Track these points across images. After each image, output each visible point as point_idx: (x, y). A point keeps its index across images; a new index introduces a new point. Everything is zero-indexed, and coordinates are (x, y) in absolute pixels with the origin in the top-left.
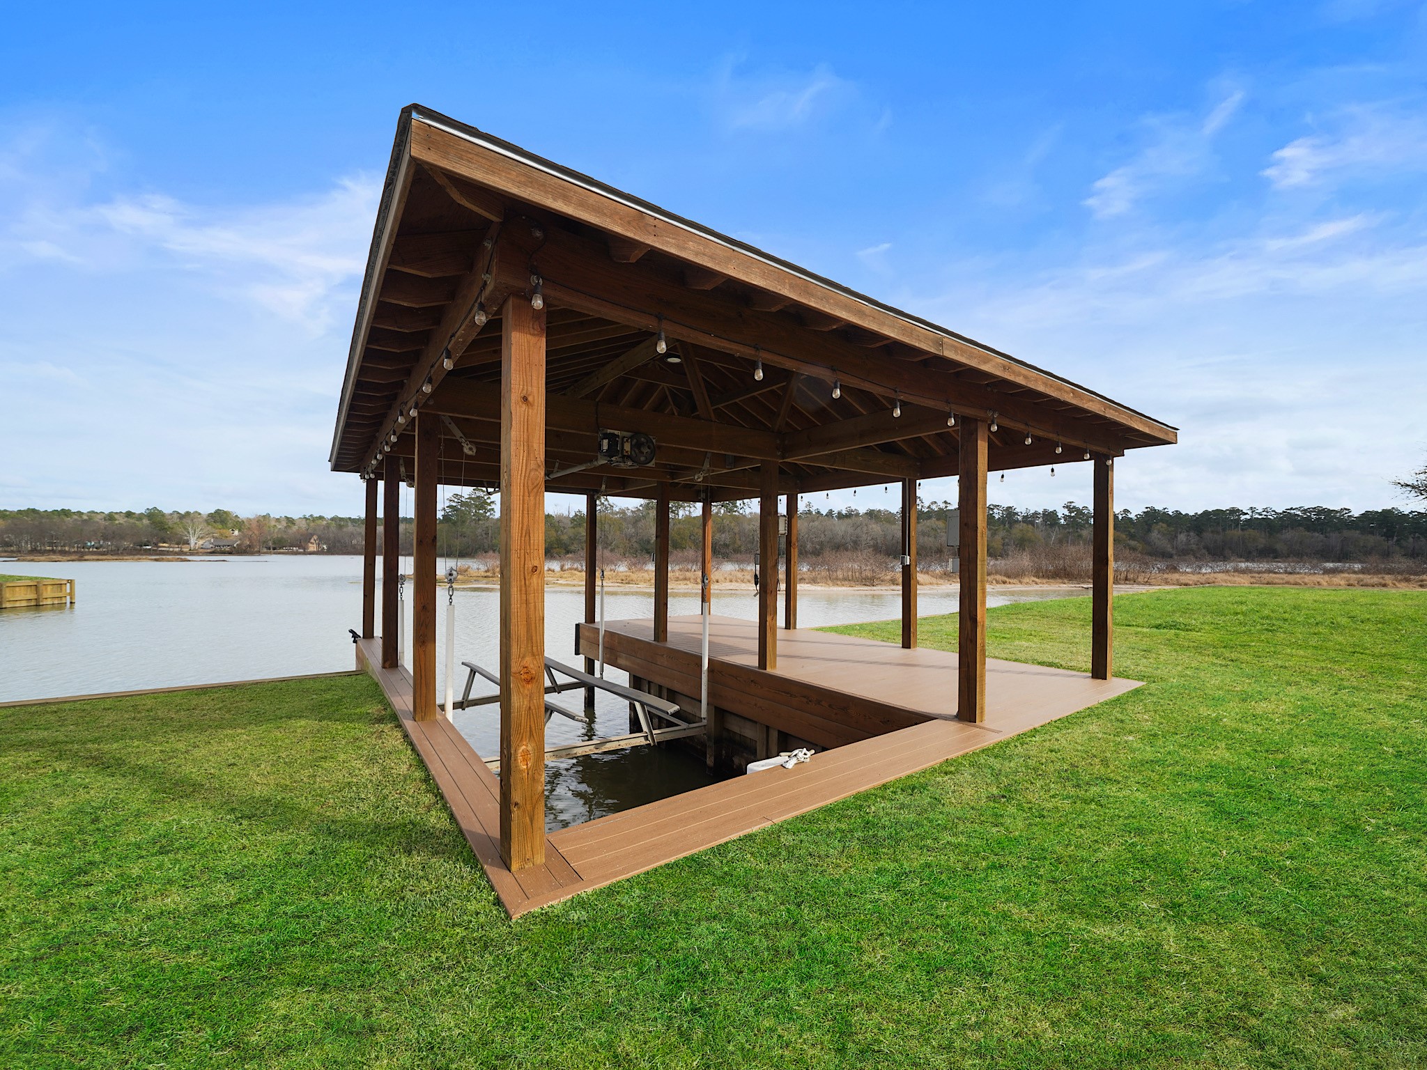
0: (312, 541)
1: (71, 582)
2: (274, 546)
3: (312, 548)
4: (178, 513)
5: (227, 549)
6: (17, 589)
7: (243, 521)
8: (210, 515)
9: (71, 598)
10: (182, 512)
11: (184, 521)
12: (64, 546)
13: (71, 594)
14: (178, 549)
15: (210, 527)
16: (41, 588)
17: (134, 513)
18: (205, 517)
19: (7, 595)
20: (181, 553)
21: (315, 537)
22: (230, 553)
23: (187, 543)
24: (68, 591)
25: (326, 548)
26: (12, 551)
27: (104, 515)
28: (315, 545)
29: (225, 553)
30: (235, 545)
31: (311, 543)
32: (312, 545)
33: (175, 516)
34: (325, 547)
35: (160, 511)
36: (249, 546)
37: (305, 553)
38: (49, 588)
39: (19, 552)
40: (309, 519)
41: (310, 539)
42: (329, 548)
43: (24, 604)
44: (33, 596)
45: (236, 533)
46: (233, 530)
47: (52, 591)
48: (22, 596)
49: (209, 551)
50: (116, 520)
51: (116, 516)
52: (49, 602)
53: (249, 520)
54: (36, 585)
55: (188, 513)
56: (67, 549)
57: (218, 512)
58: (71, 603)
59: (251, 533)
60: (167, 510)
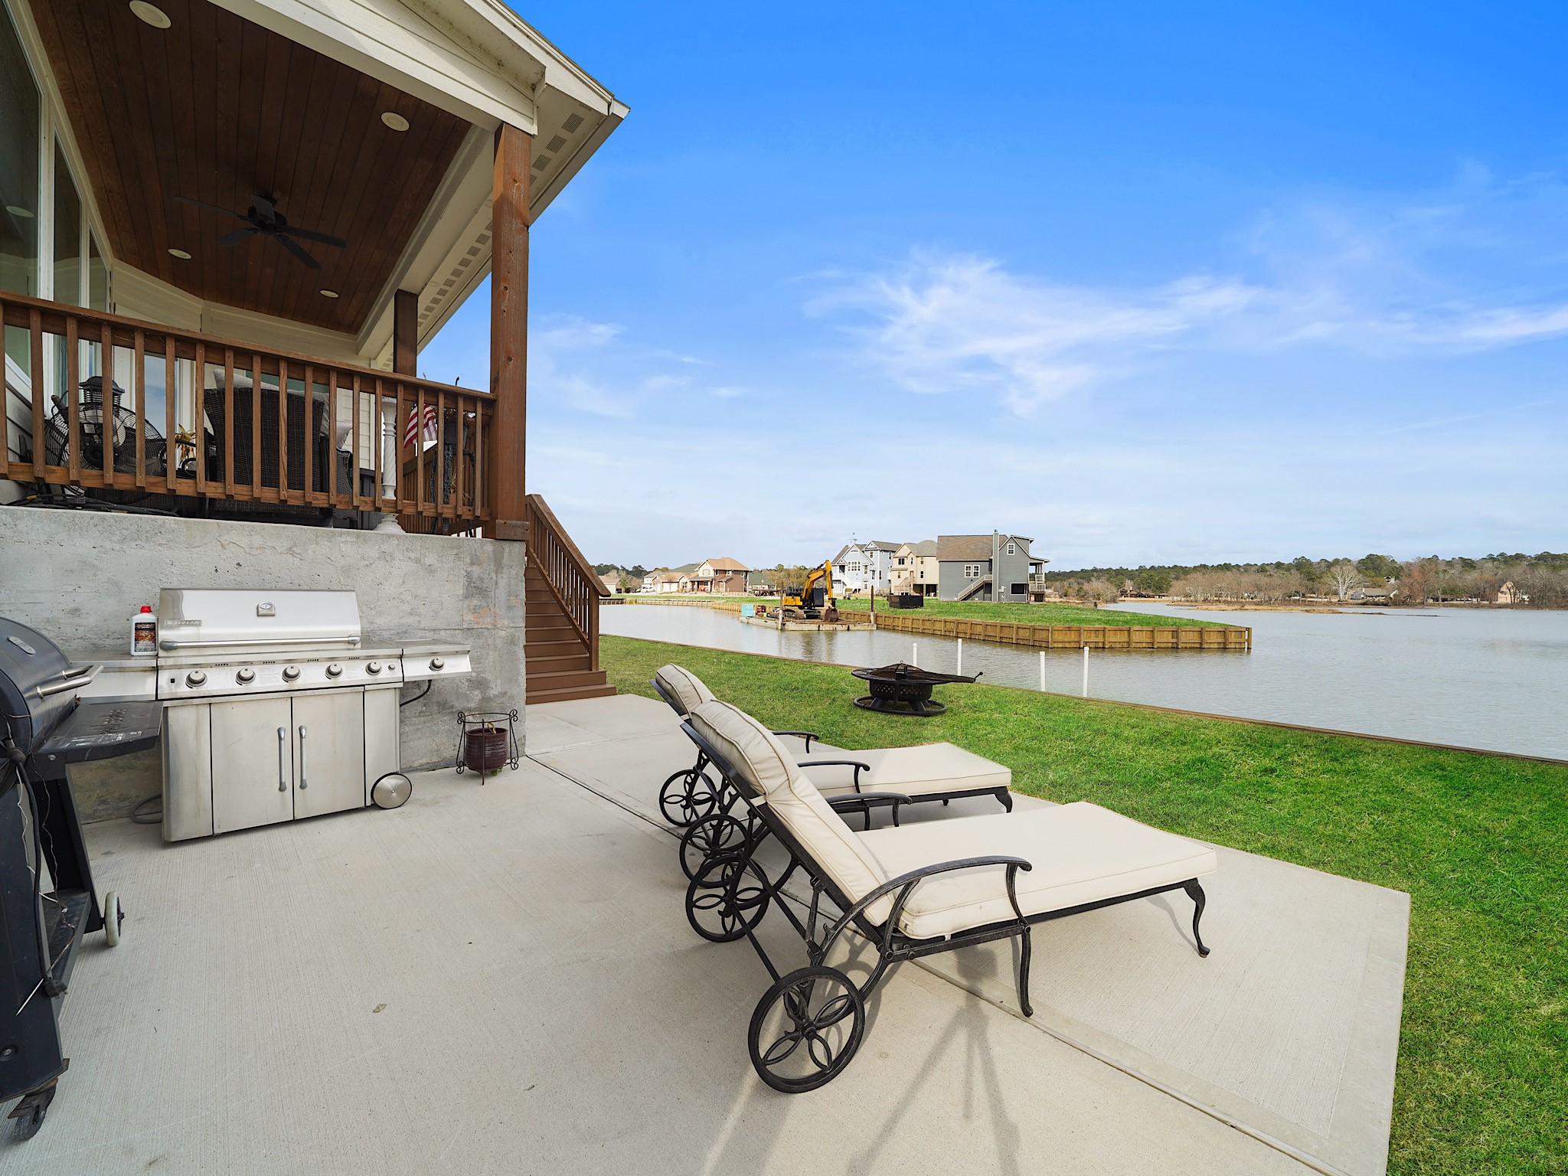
0: (1504, 589)
1: (1248, 629)
2: (1443, 597)
3: (1504, 598)
4: (1326, 561)
5: (1382, 600)
6: (1212, 633)
7: (1401, 567)
8: (1362, 562)
9: (1248, 644)
10: (1330, 559)
11: (1333, 569)
12: (1227, 596)
13: (1249, 641)
14: (1326, 600)
15: (1361, 575)
16: (1228, 634)
17: (1283, 564)
18: (1355, 564)
19: (1206, 638)
20: (1330, 603)
21: (1509, 584)
22: (1385, 605)
23: (1336, 593)
24: (1246, 638)
25: (1526, 599)
26: (1191, 601)
27: (1257, 567)
28: (1508, 596)
29: (1378, 605)
30: (1392, 596)
31: (1502, 592)
32: (1503, 595)
33: (1323, 564)
34: (1525, 597)
35: (1308, 560)
36: (1410, 597)
37: (1491, 607)
38: (1233, 634)
39: (1196, 601)
40: (1498, 560)
41: (1500, 587)
42: (1532, 600)
43: (1216, 646)
44: (1222, 640)
45: (1392, 581)
46: (1388, 578)
47: (1236, 637)
48: (1214, 639)
49: (1360, 601)
50: (1267, 572)
51: (1268, 568)
52: (1233, 646)
53: (1408, 565)
54: (1224, 631)
55: (1336, 561)
56: (1229, 599)
57: (1370, 557)
58: (1248, 648)
59: (1412, 581)
60: (1315, 559)
